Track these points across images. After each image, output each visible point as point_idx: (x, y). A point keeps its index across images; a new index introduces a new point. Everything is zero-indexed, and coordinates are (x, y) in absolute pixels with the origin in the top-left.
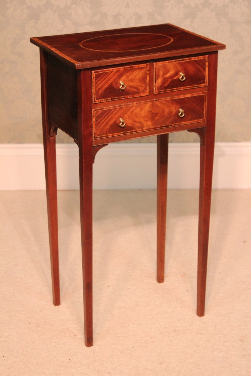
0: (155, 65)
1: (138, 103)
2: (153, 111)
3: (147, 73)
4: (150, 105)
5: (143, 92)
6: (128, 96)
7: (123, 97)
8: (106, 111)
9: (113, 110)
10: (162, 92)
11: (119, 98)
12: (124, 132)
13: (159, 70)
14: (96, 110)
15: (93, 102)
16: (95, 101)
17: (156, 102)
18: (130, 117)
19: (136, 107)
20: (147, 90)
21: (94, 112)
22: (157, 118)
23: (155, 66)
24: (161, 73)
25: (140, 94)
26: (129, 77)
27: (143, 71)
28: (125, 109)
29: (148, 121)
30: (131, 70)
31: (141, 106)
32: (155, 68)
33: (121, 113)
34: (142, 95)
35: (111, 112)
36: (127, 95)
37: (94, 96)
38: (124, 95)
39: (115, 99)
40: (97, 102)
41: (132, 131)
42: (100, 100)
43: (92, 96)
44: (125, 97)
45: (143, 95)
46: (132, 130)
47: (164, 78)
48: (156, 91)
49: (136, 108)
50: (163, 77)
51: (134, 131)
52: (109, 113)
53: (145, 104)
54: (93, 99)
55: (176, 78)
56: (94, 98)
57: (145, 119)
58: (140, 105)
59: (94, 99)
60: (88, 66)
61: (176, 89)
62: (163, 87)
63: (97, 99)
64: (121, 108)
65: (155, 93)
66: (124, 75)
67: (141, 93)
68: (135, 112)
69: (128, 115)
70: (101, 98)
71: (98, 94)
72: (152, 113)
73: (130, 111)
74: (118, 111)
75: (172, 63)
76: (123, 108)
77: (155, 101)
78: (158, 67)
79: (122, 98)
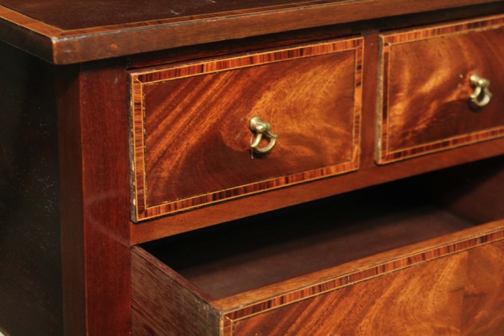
0: (386, 44)
1: (416, 258)
2: (471, 288)
3: (357, 76)
4: (462, 262)
5: (339, 158)
6: (282, 179)
7: (261, 186)
8: (281, 312)
9: (312, 305)
10: (405, 153)
11: (246, 190)
13: (398, 66)
14: (236, 315)
15: (133, 217)
16: (142, 211)
17: (485, 248)
18: (381, 323)
19: (406, 278)
20: (352, 149)
21: (227, 324)
22: (481, 313)
23: (384, 50)
24: (406, 76)
25: (325, 170)
26: (285, 95)
27: (339, 69)
28: (361, 293)
29: (449, 330)
30: (295, 64)
31: (425, 271)
32: (386, 54)
33: (346, 312)
34: (333, 171)
35: (306, 313)
36: (278, 173)
37: (140, 188)
38: (267, 177)
39: (229, 194)
40: (151, 214)
42: (166, 203)
43: (128, 189)
44: (268, 185)
45: (337, 170)
47: (414, 96)
48: (384, 153)
49: (406, 282)
50: (410, 93)
52: (294, 322)
53: (441, 261)
54: (135, 202)
55: (454, 97)
56: (140, 197)
57: (438, 325)
58: (424, 266)
59: (141, 202)
60: (114, 46)
61: (455, 142)
62: (410, 135)
63: (152, 202)
64: (349, 289)
65: (380, 162)
66: (269, 89)
67: (331, 161)
68: (402, 298)
69: (373, 317)
70: (170, 197)
71: (159, 178)
72: (466, 296)
73: (382, 296)
74: (336, 305)
75: (445, 35)
76: (355, 290)
77: (479, 244)
78: (397, 54)
79: (255, 188)
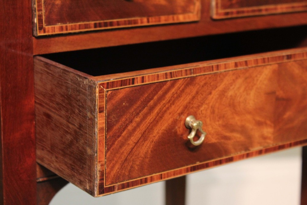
1: (241, 64)
2: (280, 93)
4: (274, 72)
5: (185, 11)
6: (145, 20)
7: (130, 23)
8: (143, 88)
9: (165, 87)
10: (232, 13)
11: (118, 24)
12: (198, 163)
14: (108, 85)
15: (35, 33)
16: (41, 28)
17: (290, 64)
18: (216, 111)
19: (234, 78)
20: (194, 4)
21: (101, 91)
22: (288, 114)
25: (175, 17)
28: (202, 84)
29: (266, 124)
31: (247, 75)
33: (190, 97)
34: (181, 18)
35: (160, 93)
36: (142, 15)
37: (40, 10)
38: (133, 16)
39: (106, 25)
40: (48, 31)
41: (219, 159)
42: (59, 25)
43: (31, 11)
44: (135, 22)
45: (184, 18)
46: (221, 156)
48: (217, 11)
49: (234, 81)
51: (224, 158)
52: (152, 99)
53: (259, 69)
54: (36, 20)
56: (40, 17)
57: (258, 118)
58: (246, 70)
59: (40, 20)
61: (266, 10)
63: (49, 23)
64: (193, 79)
65: (215, 17)
67: (180, 11)
68: (230, 93)
69: (211, 104)
70: (62, 20)
71: (53, 4)
72: (278, 99)
73: (217, 89)
74: (183, 91)
76: (197, 80)
77: (285, 60)
79: (125, 23)
